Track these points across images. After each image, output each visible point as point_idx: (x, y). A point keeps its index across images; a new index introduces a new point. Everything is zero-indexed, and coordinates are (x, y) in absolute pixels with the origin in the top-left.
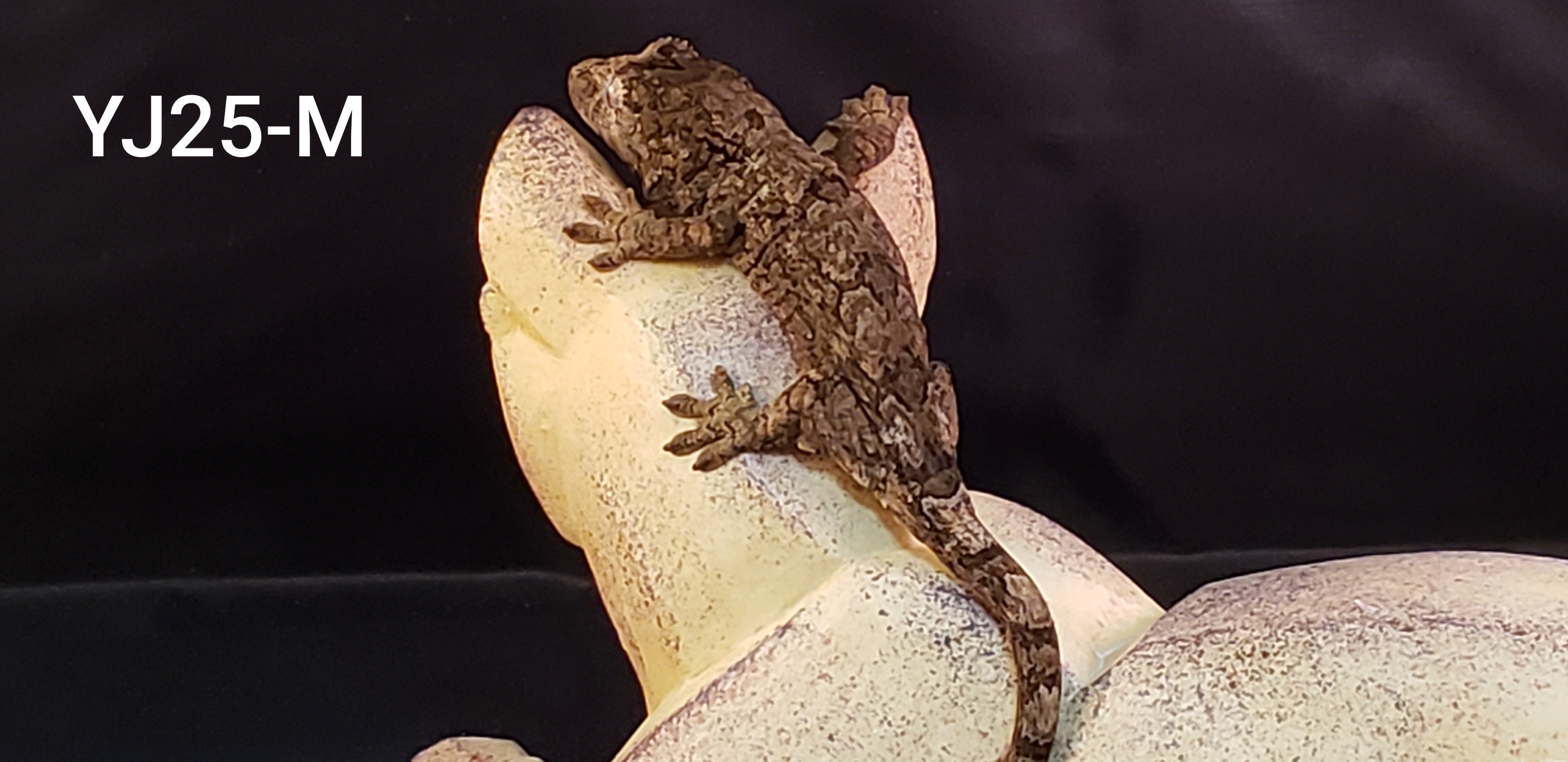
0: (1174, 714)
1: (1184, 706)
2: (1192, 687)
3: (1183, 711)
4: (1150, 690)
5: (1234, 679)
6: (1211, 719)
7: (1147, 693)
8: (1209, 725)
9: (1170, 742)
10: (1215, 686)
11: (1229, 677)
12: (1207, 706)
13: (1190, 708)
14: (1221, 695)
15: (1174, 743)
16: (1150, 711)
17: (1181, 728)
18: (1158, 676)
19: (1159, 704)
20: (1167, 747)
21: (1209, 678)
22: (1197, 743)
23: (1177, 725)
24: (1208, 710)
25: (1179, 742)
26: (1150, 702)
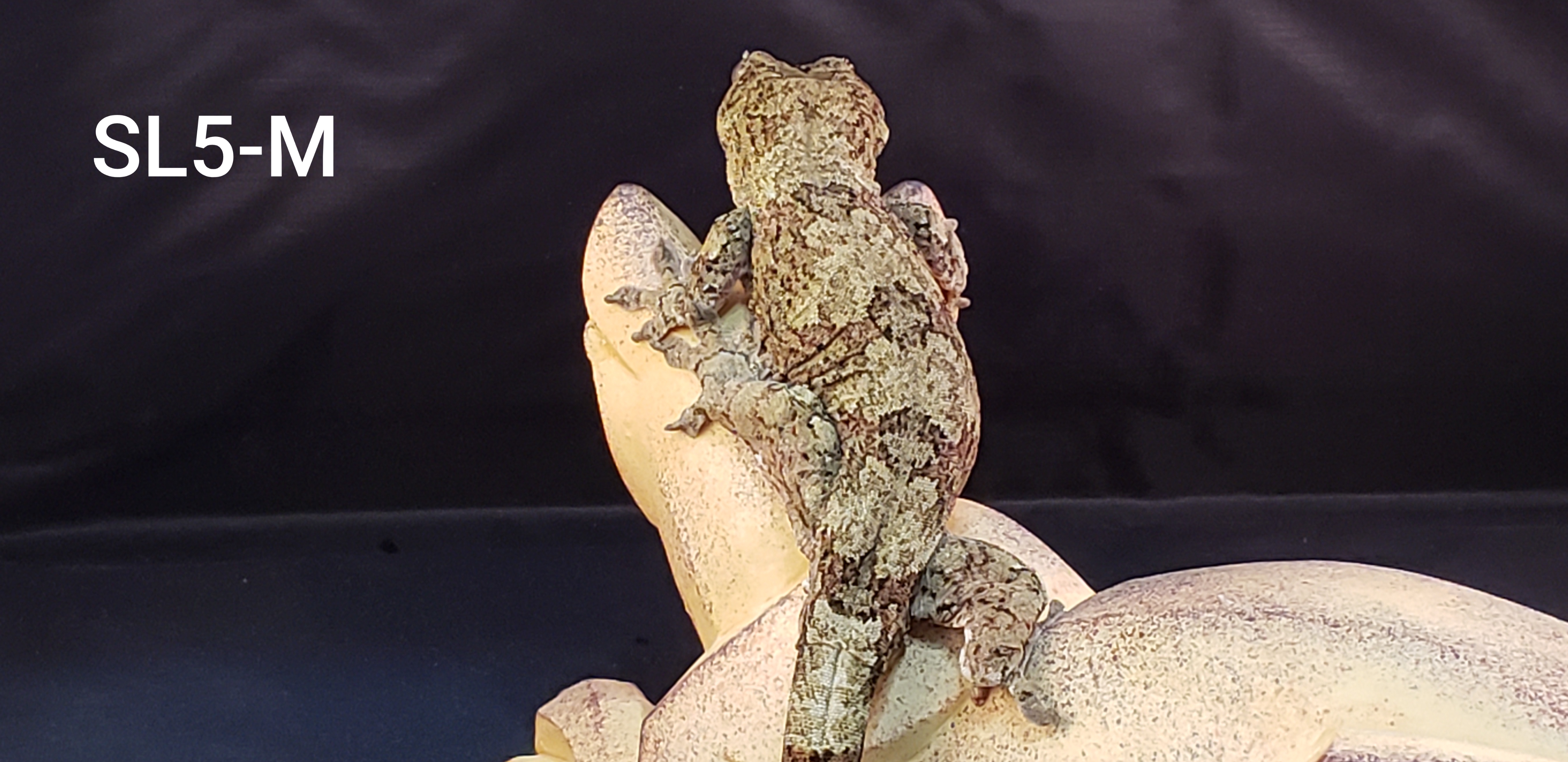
0: (1071, 680)
1: (1078, 674)
2: (1086, 659)
3: (1077, 677)
4: (1055, 660)
5: (1117, 653)
6: (1097, 685)
7: (1053, 662)
8: (1094, 690)
9: (1065, 702)
10: (1102, 658)
11: (1111, 651)
12: (1095, 675)
13: (1082, 676)
14: (1106, 665)
15: (1069, 703)
16: (1054, 676)
17: (1074, 691)
18: (1062, 649)
19: (1061, 671)
20: (1063, 705)
21: (1099, 652)
22: (1084, 704)
23: (1072, 688)
24: (1096, 677)
25: (1072, 702)
26: (1054, 670)
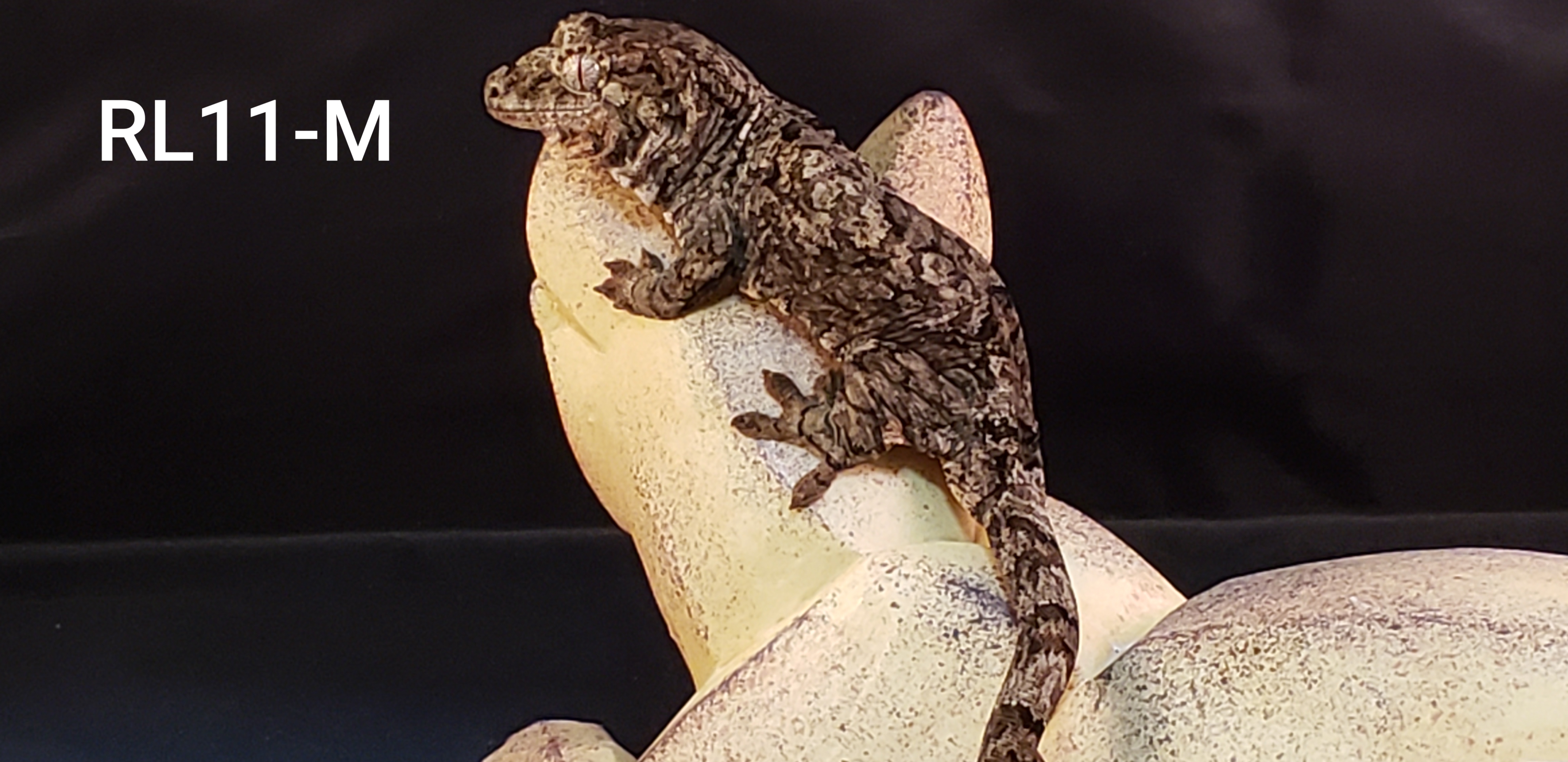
0: (1169, 709)
1: (1178, 701)
2: (1187, 683)
3: (1177, 706)
4: (1147, 684)
5: (1226, 675)
6: (1203, 715)
7: (1145, 688)
8: (1200, 721)
9: (1163, 737)
10: (1208, 681)
11: (1221, 673)
12: (1199, 702)
13: (1183, 704)
14: (1213, 690)
15: (1168, 739)
16: (1147, 705)
17: (1174, 723)
18: (1156, 671)
19: (1155, 699)
20: (1161, 742)
21: (1203, 673)
22: (1188, 739)
23: (1170, 719)
24: (1201, 706)
25: (1172, 737)
26: (1147, 697)
